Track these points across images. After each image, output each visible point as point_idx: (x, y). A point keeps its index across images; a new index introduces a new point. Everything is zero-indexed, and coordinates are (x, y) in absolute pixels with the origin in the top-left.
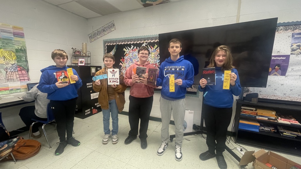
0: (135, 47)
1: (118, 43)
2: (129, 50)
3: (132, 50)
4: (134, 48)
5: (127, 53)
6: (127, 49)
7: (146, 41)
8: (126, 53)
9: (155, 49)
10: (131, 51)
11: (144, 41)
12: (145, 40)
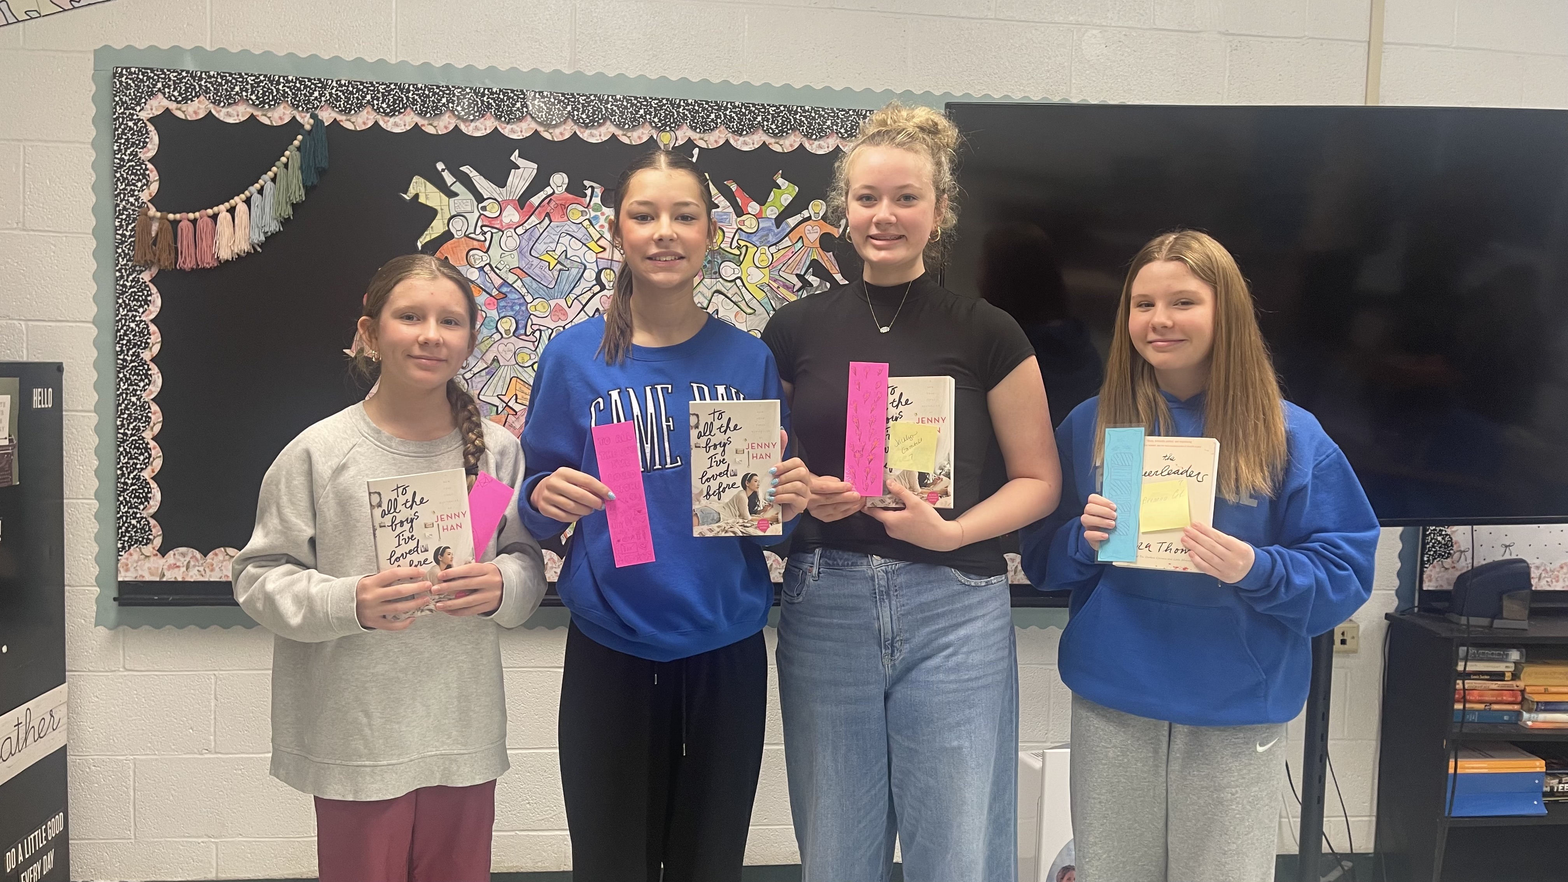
0: (559, 181)
1: (327, 116)
2: (480, 198)
3: (522, 202)
4: (539, 183)
5: (457, 227)
6: (458, 188)
7: (684, 134)
8: (447, 236)
9: (771, 212)
10: (511, 215)
11: (660, 130)
12: (668, 124)
